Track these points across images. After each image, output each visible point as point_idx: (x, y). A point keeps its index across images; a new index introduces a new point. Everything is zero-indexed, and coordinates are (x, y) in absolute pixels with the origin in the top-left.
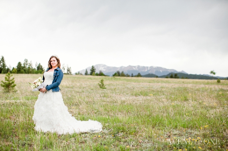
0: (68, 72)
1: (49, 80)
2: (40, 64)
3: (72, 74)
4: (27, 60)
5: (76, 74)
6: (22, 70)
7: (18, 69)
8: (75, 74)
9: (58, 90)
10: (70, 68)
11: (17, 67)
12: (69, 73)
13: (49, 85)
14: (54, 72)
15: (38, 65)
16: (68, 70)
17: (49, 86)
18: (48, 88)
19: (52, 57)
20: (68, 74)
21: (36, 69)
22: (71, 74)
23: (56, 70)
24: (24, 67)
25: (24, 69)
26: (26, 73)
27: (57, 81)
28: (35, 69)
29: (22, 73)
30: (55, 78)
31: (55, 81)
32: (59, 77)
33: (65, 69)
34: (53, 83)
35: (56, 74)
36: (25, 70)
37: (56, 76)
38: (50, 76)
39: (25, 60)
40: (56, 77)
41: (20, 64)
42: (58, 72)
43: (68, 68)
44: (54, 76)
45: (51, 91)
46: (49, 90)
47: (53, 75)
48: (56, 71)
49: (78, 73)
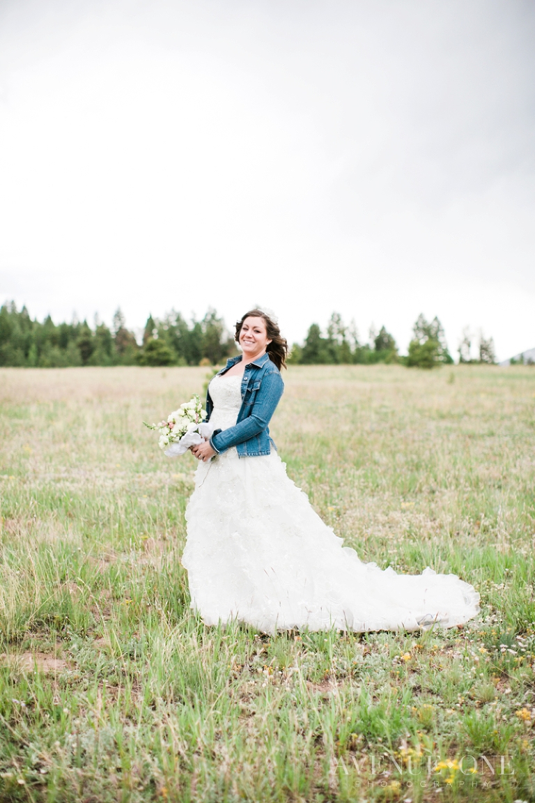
0: (481, 355)
1: (227, 409)
2: (383, 329)
3: (496, 361)
4: (339, 316)
5: (513, 362)
6: (323, 353)
7: (310, 349)
8: (508, 363)
9: (260, 448)
10: (491, 340)
11: (308, 340)
12: (486, 357)
13: (223, 430)
14: (245, 376)
15: (377, 334)
16: (484, 349)
17: (225, 432)
18: (219, 444)
19: (255, 314)
20: (482, 362)
21: (372, 345)
22: (493, 363)
23: (251, 367)
24: (331, 341)
25: (329, 346)
26: (336, 362)
27: (255, 414)
28: (367, 347)
29: (322, 361)
30: (245, 400)
31: (246, 412)
32: (260, 396)
33: (472, 345)
34: (239, 420)
35: (252, 382)
36: (332, 352)
37: (249, 393)
38: (229, 394)
39: (333, 316)
40: (252, 397)
41: (314, 331)
42: (259, 375)
43: (482, 338)
44: (242, 391)
45: (233, 451)
46: (223, 449)
47: (239, 391)
48: (250, 374)
49: (517, 358)
